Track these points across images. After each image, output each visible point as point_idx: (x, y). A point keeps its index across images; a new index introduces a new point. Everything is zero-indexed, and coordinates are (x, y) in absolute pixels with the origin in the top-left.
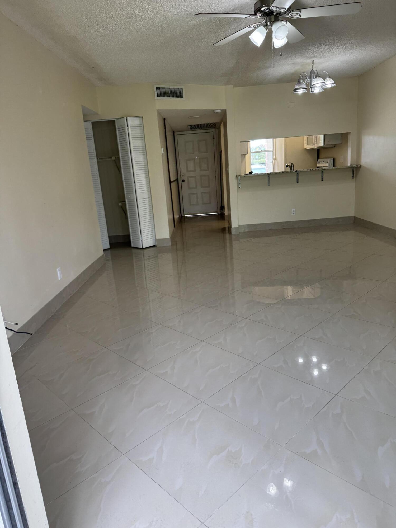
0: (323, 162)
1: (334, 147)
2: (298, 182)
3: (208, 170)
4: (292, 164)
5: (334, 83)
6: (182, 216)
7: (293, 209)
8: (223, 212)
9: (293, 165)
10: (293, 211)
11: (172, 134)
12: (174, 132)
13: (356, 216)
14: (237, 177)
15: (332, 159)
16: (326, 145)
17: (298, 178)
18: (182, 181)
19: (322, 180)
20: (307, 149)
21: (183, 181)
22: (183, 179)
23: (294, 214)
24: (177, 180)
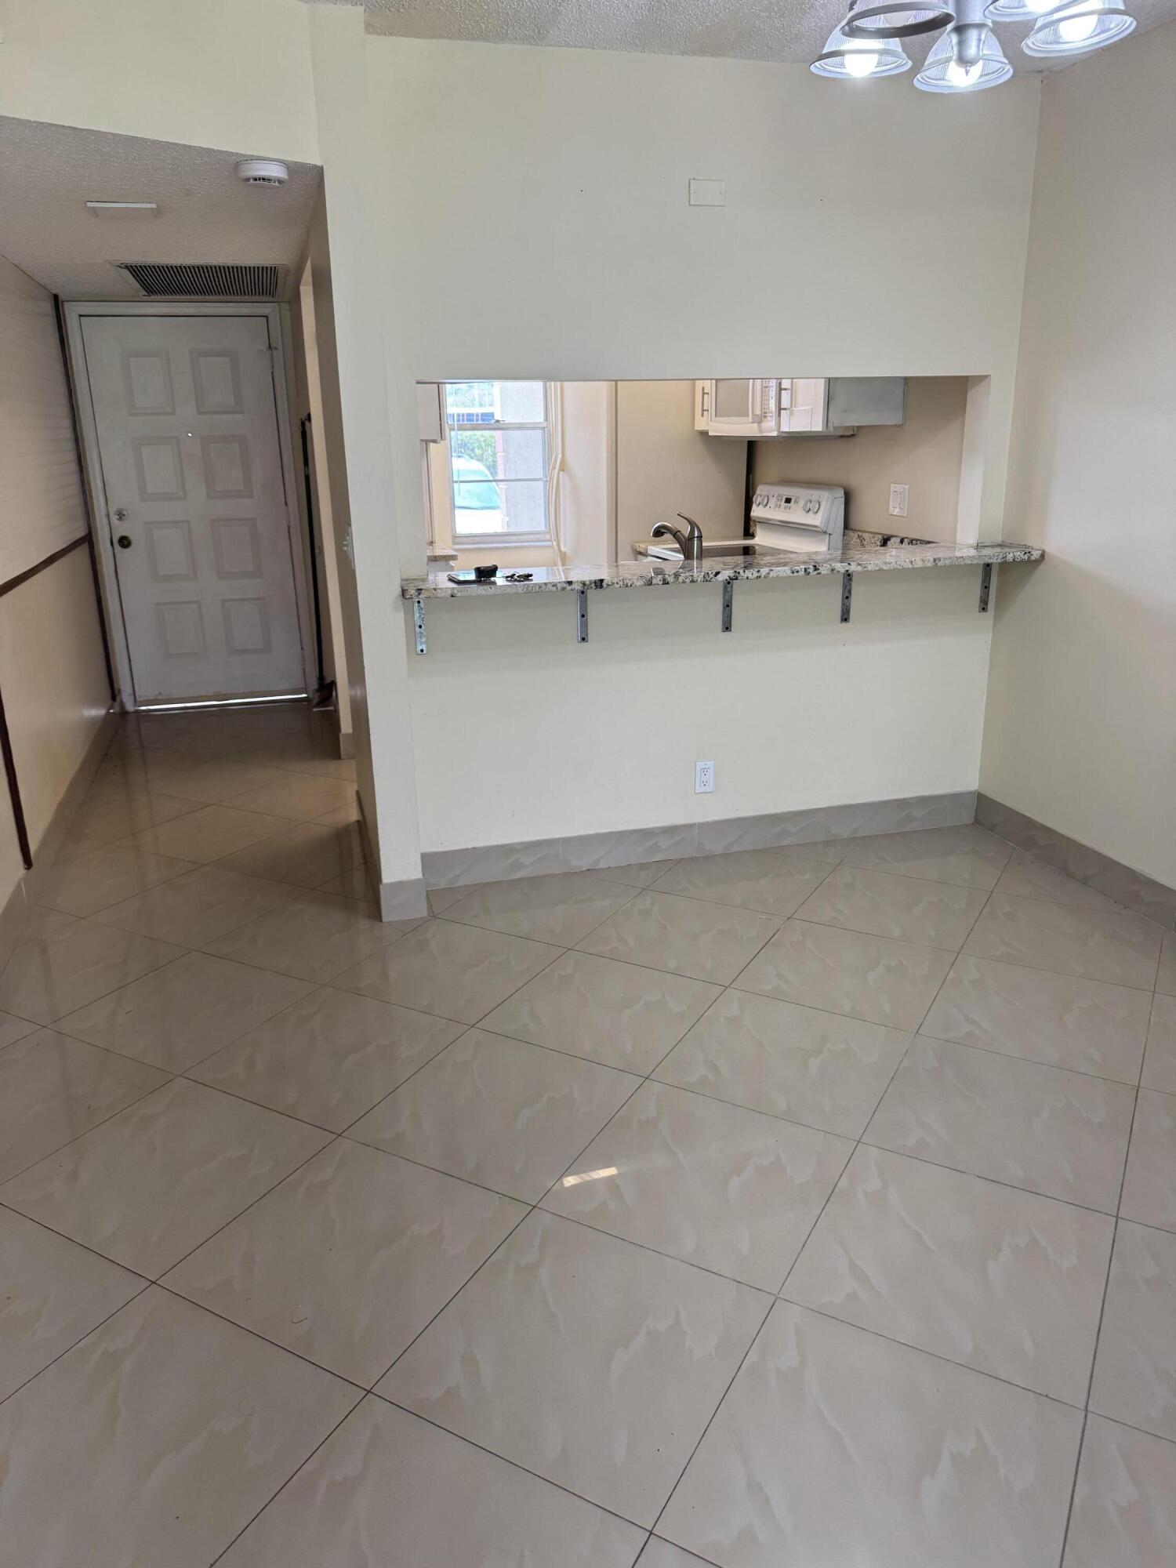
0: (788, 501)
1: (853, 435)
2: (727, 628)
3: (251, 496)
4: (693, 524)
6: (124, 713)
7: (700, 764)
9: (699, 530)
10: (704, 771)
11: (48, 307)
12: (57, 301)
13: (983, 792)
15: (841, 493)
17: (728, 606)
18: (115, 541)
19: (845, 618)
20: (710, 434)
21: (125, 542)
22: (121, 530)
23: (708, 789)
24: (88, 540)
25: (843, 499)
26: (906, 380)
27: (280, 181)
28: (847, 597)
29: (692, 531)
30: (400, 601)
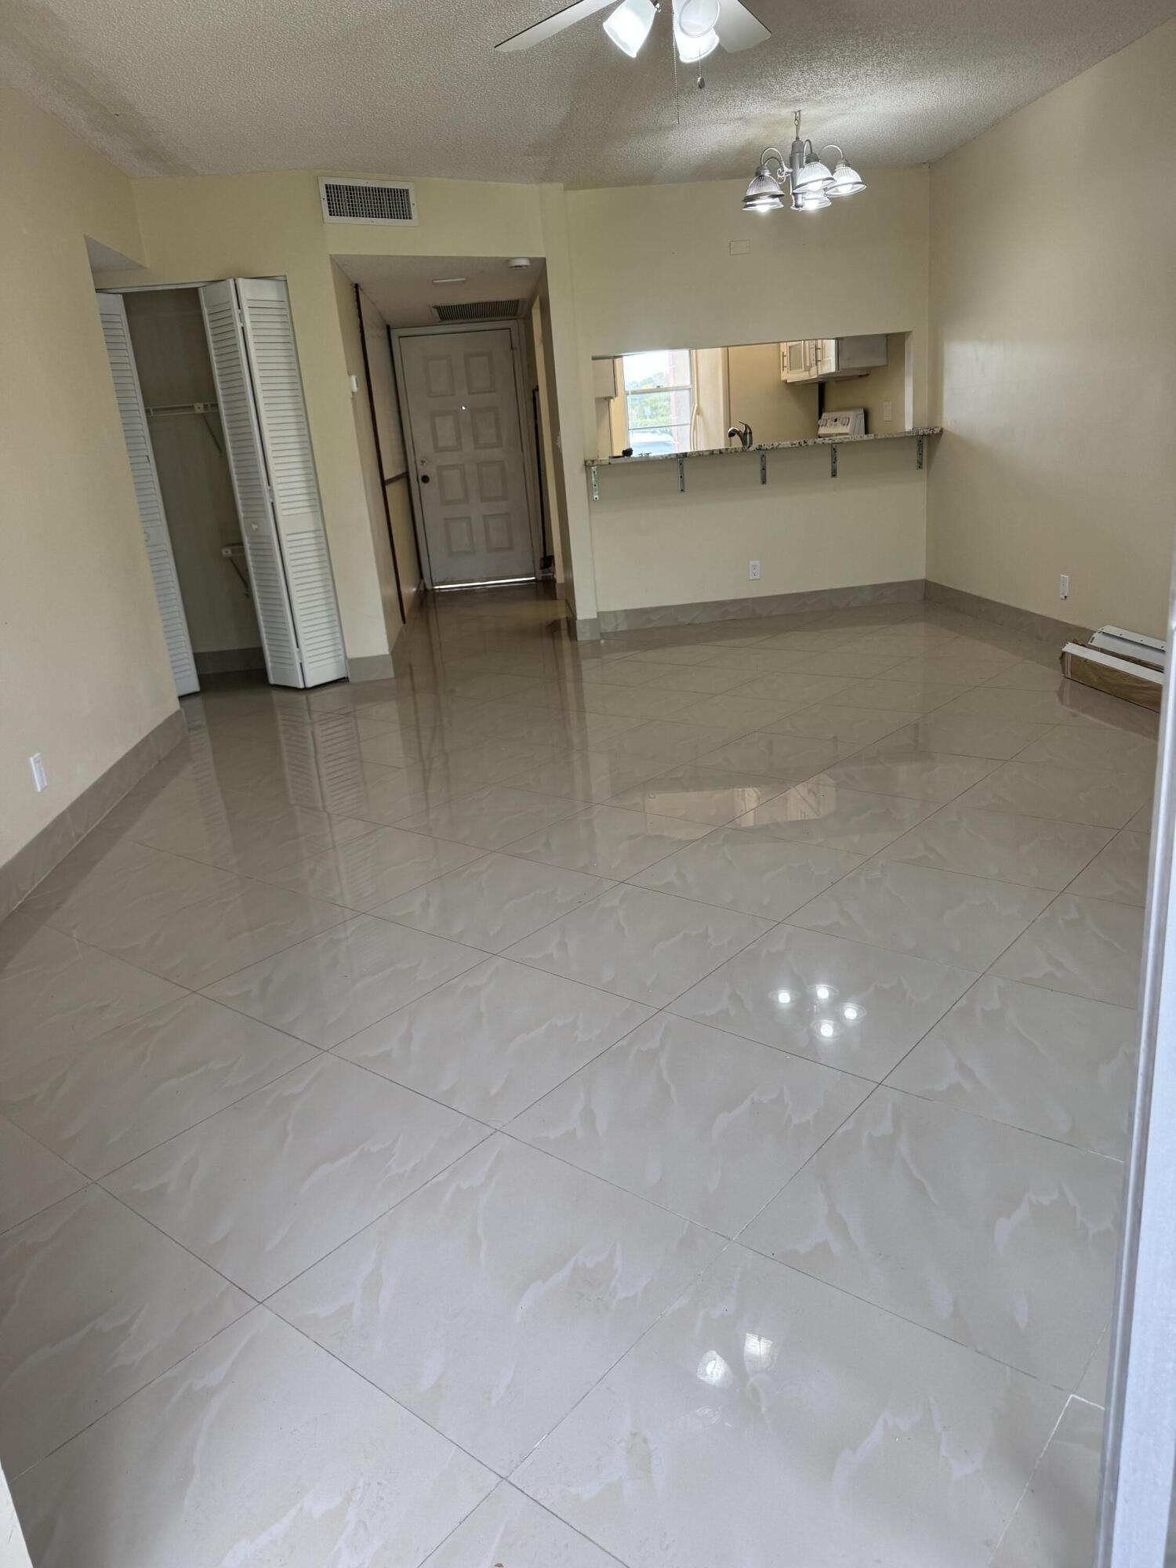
0: (836, 420)
1: (867, 375)
3: (501, 446)
4: (747, 426)
5: (860, 181)
6: (426, 590)
7: (752, 563)
8: (551, 574)
9: (750, 430)
10: (754, 567)
11: (384, 333)
12: (388, 328)
13: (930, 579)
14: (587, 465)
15: (862, 411)
16: (843, 369)
17: (764, 469)
18: (420, 478)
19: (834, 475)
20: (788, 381)
21: (425, 479)
22: (423, 472)
23: (757, 577)
24: (406, 475)
25: (863, 415)
26: (887, 335)
27: (526, 266)
28: (834, 461)
29: (746, 429)
30: (584, 467)
